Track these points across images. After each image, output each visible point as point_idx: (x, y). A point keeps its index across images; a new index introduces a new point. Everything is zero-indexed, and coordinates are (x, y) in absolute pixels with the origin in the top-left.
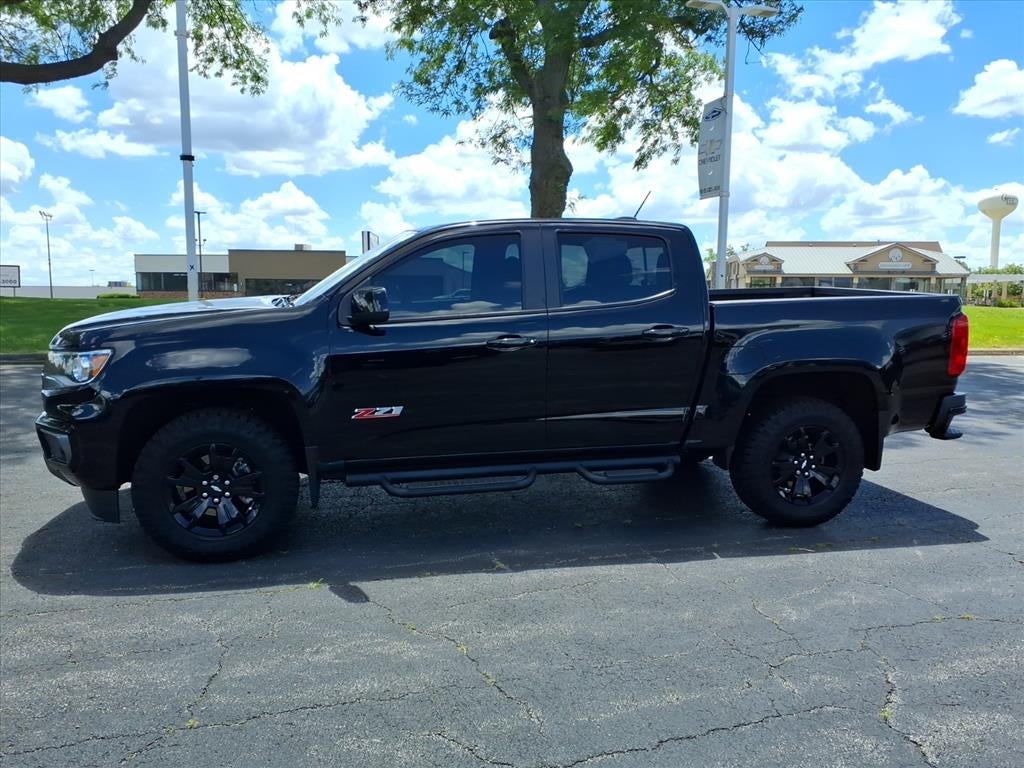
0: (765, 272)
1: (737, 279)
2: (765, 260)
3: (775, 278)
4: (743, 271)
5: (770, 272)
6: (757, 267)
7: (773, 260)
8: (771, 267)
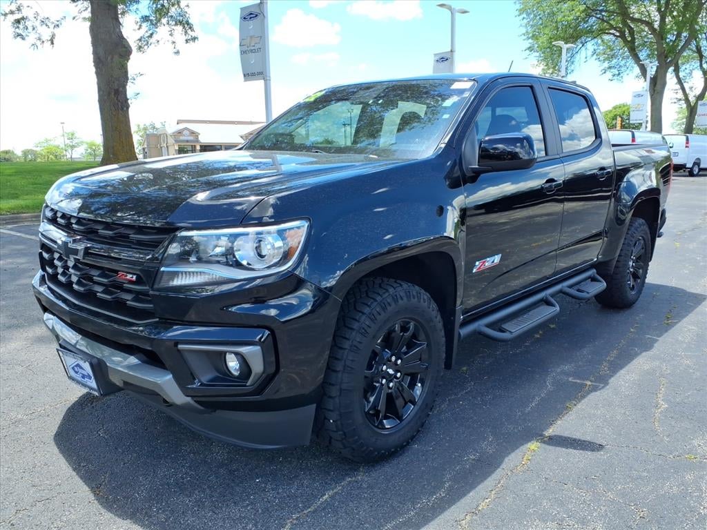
0: (187, 141)
1: (167, 147)
2: (186, 132)
3: (195, 146)
4: (171, 141)
5: (191, 141)
6: (182, 138)
7: (193, 133)
8: (191, 138)
